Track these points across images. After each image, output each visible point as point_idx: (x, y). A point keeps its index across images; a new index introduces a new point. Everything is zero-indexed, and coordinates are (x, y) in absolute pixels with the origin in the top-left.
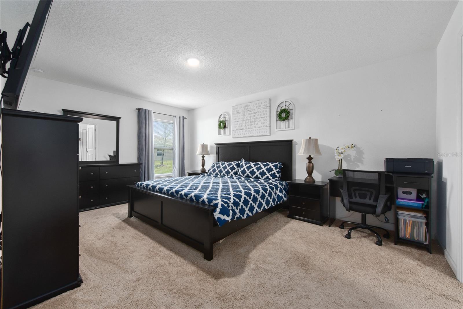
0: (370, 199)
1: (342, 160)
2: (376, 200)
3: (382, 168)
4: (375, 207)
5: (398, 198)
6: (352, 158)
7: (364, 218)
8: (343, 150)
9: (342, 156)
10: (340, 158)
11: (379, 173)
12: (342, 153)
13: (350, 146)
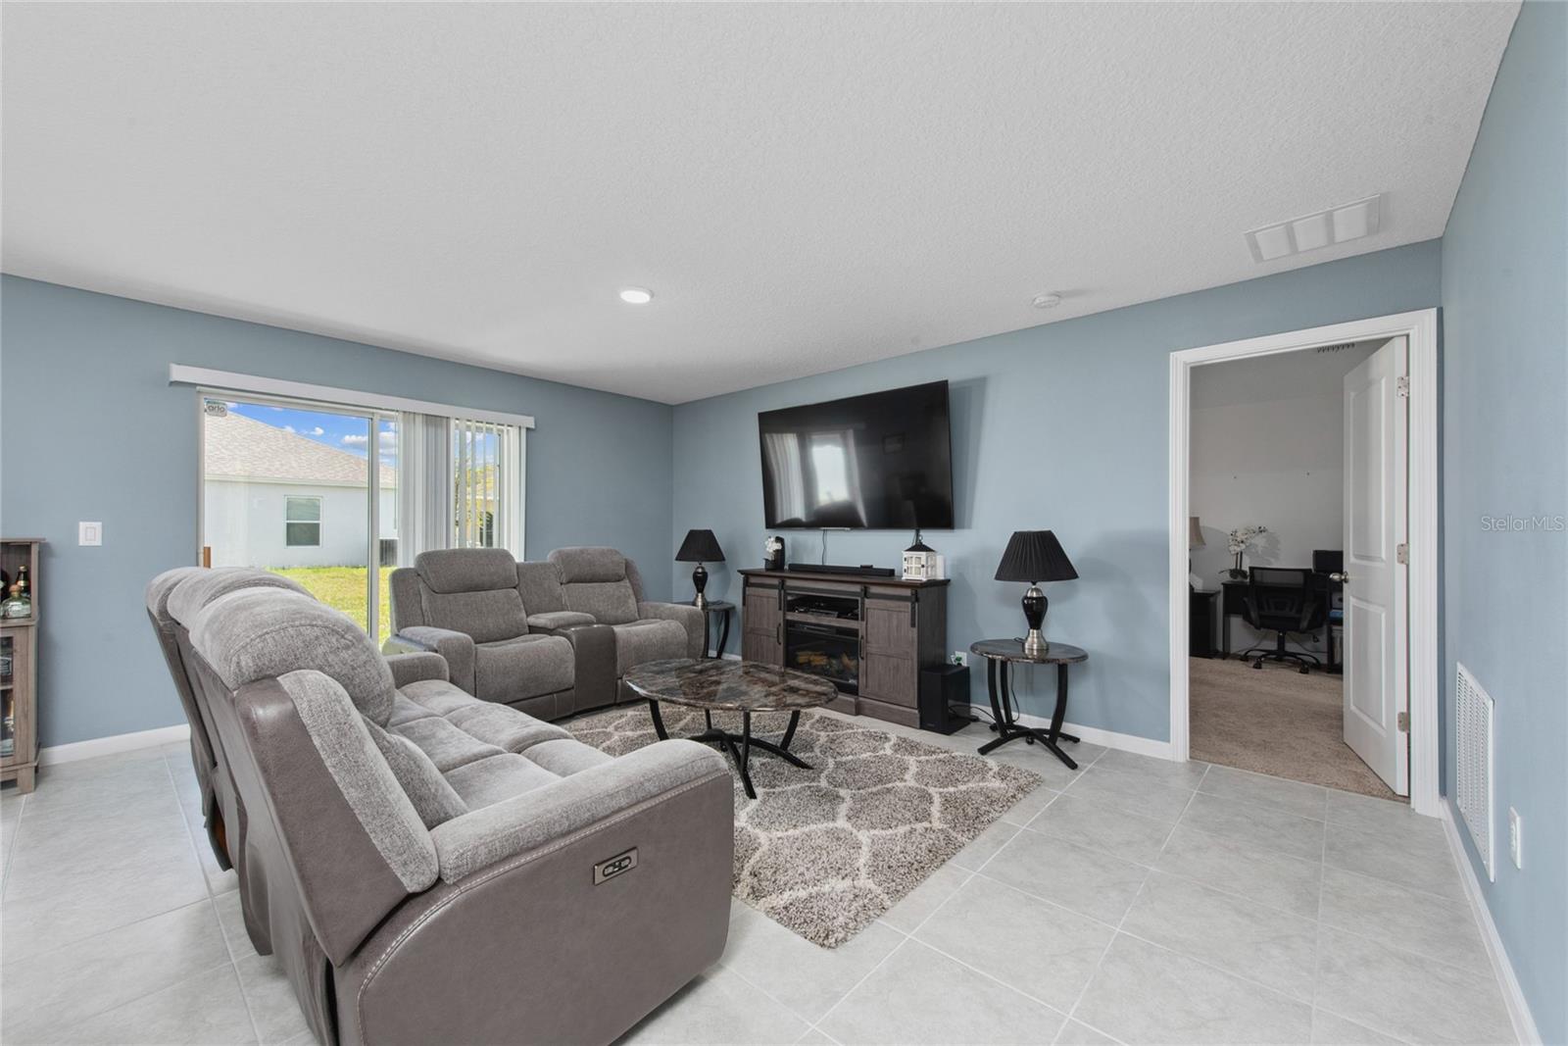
0: (1291, 610)
1: (1241, 553)
2: (1300, 611)
3: (1309, 565)
4: (1298, 621)
5: (1331, 608)
6: (1260, 549)
7: (1281, 643)
8: (1244, 537)
9: (1243, 546)
10: (1238, 549)
11: (1306, 572)
12: (1242, 542)
13: (1257, 530)
